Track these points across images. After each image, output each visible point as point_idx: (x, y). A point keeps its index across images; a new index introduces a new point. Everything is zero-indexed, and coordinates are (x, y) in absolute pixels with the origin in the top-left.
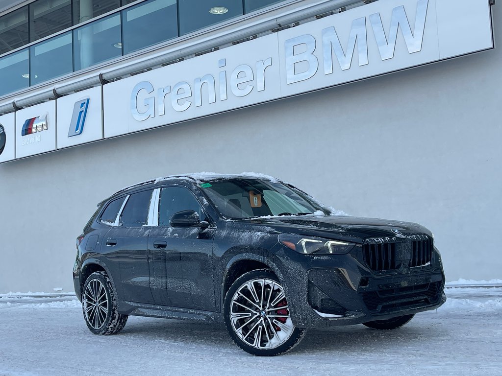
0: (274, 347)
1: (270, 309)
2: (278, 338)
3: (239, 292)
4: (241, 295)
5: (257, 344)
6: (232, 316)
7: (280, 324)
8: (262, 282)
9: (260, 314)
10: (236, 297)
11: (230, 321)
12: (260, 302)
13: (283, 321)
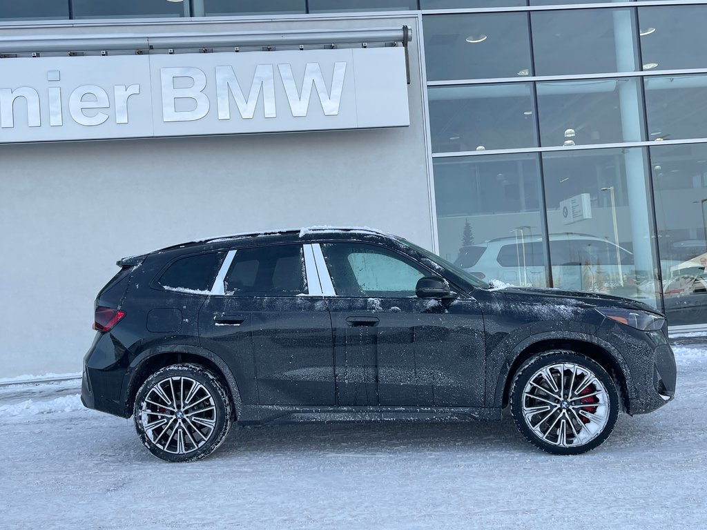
0: (584, 443)
1: (574, 399)
2: (588, 431)
3: (531, 382)
4: (535, 385)
5: (562, 442)
6: (526, 412)
7: (589, 415)
8: (561, 367)
9: (561, 405)
10: (528, 388)
11: (523, 419)
12: (560, 392)
13: (593, 411)
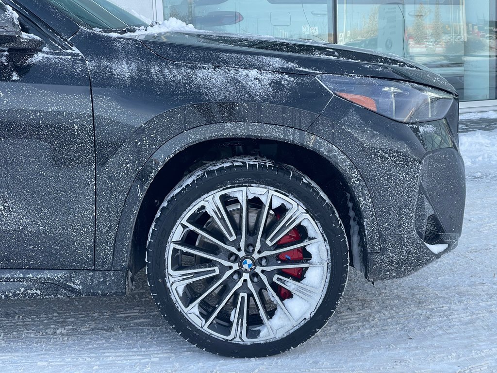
0: (280, 335)
1: (265, 253)
2: (288, 313)
3: (184, 222)
4: (192, 227)
5: (238, 334)
6: (172, 280)
7: (290, 285)
8: (241, 194)
9: (241, 266)
10: (177, 233)
11: (167, 292)
12: (238, 240)
13: (299, 276)
